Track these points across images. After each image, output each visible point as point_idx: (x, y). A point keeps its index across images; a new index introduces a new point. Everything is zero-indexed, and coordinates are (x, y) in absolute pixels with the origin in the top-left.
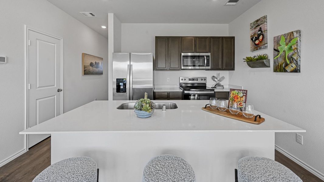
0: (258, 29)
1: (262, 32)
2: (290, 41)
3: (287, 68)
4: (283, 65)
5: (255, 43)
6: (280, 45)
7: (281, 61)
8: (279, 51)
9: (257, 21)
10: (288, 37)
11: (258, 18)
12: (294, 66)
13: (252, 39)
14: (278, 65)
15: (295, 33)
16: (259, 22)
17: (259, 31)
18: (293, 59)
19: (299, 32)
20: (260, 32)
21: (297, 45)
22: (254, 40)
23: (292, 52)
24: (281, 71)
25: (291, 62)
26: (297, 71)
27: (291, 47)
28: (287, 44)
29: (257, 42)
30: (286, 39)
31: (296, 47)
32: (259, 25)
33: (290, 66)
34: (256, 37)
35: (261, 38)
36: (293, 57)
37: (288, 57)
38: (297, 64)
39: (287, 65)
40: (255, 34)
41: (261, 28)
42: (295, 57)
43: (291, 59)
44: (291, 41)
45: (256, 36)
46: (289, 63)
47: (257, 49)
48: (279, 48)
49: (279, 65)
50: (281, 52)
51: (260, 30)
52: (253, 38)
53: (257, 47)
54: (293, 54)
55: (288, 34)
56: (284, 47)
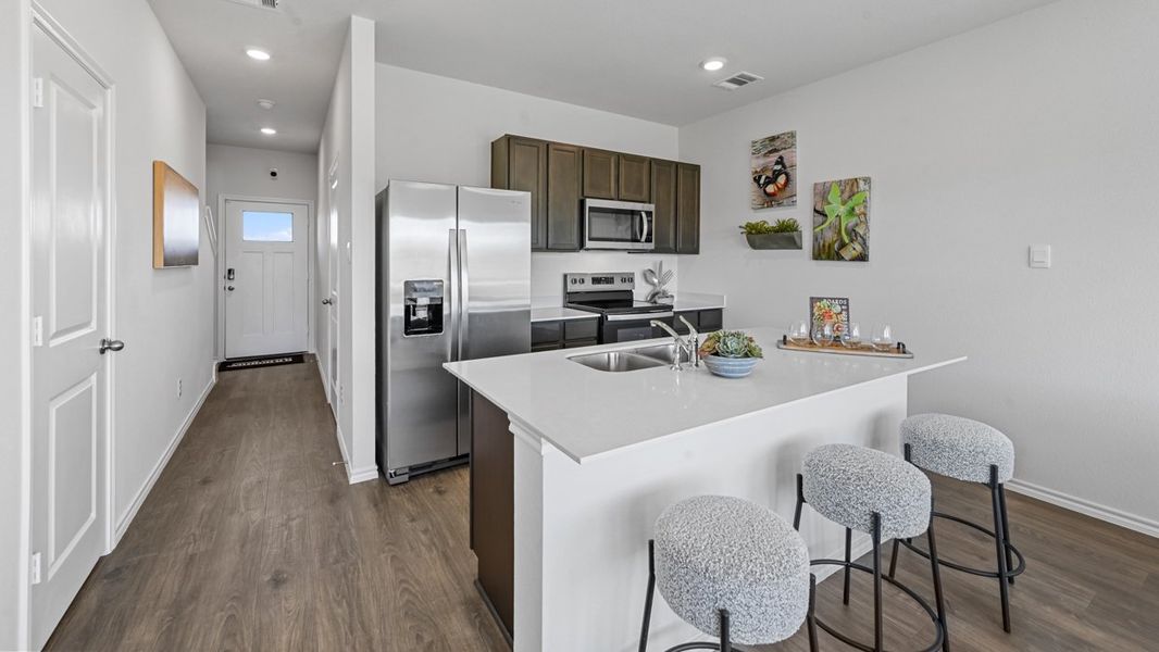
0: (774, 157)
1: (784, 166)
2: (850, 197)
3: (843, 253)
4: (836, 246)
5: (765, 191)
6: (829, 203)
7: (830, 236)
8: (826, 216)
9: (773, 139)
10: (848, 189)
11: (775, 134)
12: (859, 248)
13: (757, 180)
14: (824, 246)
15: (861, 183)
16: (777, 144)
17: (777, 163)
18: (856, 234)
19: (867, 180)
20: (779, 167)
21: (865, 207)
22: (762, 181)
23: (854, 220)
24: (829, 258)
25: (852, 241)
26: (862, 258)
27: (853, 209)
28: (844, 203)
29: (771, 189)
30: (842, 192)
31: (862, 210)
32: (775, 150)
33: (850, 248)
34: (767, 178)
35: (782, 180)
36: (857, 229)
37: (846, 229)
38: (864, 244)
39: (843, 245)
40: (764, 170)
41: (781, 158)
42: (860, 230)
43: (852, 233)
44: (854, 198)
45: (770, 174)
46: (847, 241)
47: (772, 206)
48: (827, 209)
49: (827, 244)
50: (831, 219)
51: (780, 161)
52: (760, 177)
53: (770, 200)
54: (857, 225)
55: (847, 182)
56: (836, 208)
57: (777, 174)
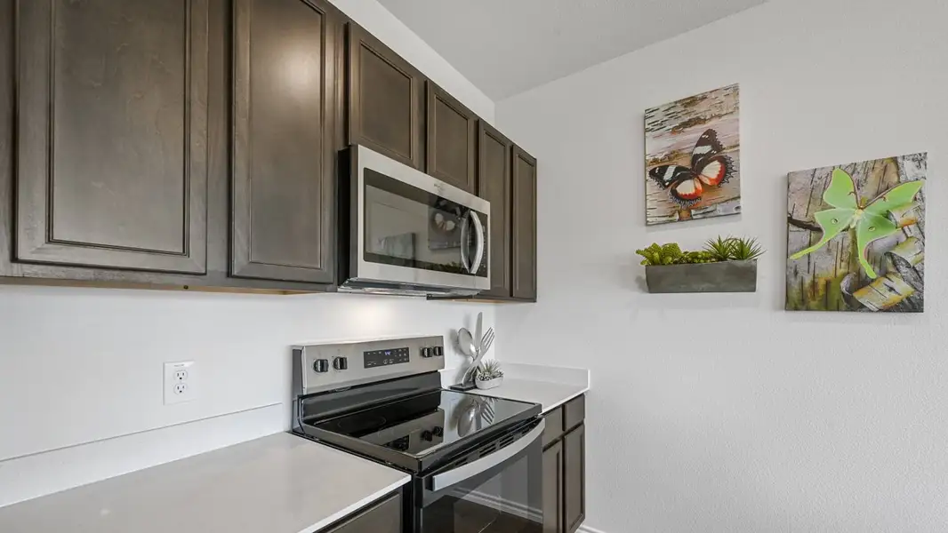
0: (696, 133)
1: (718, 147)
2: (879, 194)
3: (861, 296)
4: (844, 285)
5: (674, 193)
6: (825, 207)
7: (827, 267)
8: (819, 230)
9: (691, 101)
10: (872, 177)
11: (696, 92)
12: (902, 286)
13: (656, 175)
14: (814, 284)
15: (907, 166)
16: (701, 108)
17: (701, 142)
18: (897, 261)
19: (920, 160)
20: (706, 149)
21: (920, 210)
22: (667, 177)
23: (889, 236)
24: (826, 305)
25: (884, 274)
26: (913, 305)
27: (887, 215)
28: (863, 205)
29: (687, 188)
30: (858, 185)
31: (912, 215)
32: (697, 121)
33: (879, 287)
34: (678, 169)
35: (712, 171)
36: (897, 252)
38: (916, 280)
39: (862, 282)
40: (673, 155)
41: (710, 132)
42: (906, 254)
43: (887, 262)
44: (888, 195)
45: (685, 162)
47: (690, 218)
48: (820, 218)
49: (821, 282)
51: (710, 138)
52: (663, 169)
54: (897, 244)
55: (869, 167)
57: (698, 164)
